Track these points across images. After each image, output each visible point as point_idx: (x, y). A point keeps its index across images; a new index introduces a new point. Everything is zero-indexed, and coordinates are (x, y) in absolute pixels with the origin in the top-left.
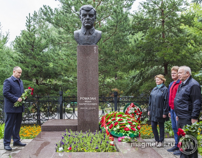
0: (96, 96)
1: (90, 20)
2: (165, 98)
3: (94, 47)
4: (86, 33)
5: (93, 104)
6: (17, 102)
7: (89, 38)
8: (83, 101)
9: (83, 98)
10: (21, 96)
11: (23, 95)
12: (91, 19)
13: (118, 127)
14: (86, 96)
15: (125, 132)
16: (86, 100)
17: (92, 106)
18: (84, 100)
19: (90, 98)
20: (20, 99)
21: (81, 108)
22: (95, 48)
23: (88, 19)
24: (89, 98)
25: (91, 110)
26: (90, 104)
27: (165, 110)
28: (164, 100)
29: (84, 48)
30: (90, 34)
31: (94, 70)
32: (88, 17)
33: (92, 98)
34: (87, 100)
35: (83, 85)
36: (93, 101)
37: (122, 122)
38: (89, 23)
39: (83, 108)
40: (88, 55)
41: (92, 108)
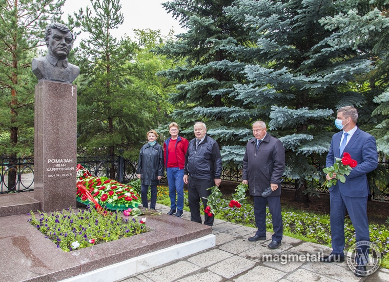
0: (73, 157)
1: (66, 47)
2: (161, 157)
3: (70, 87)
4: (57, 65)
5: (69, 169)
7: (62, 72)
8: (52, 165)
9: (53, 161)
12: (68, 45)
13: (116, 198)
14: (58, 158)
16: (57, 164)
17: (66, 172)
18: (55, 163)
19: (63, 161)
21: (50, 176)
22: (73, 88)
24: (62, 160)
25: (65, 177)
26: (64, 169)
27: (160, 170)
28: (160, 158)
30: (63, 66)
31: (70, 120)
32: (63, 41)
33: (67, 160)
34: (59, 163)
35: (53, 141)
36: (68, 165)
39: (52, 176)
40: (61, 96)
41: (67, 175)
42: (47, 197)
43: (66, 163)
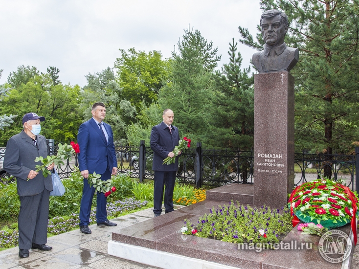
0: (283, 153)
1: (273, 33)
3: (280, 75)
4: (269, 54)
5: (279, 165)
6: (168, 158)
7: (275, 61)
8: (262, 160)
9: (263, 156)
10: (172, 150)
11: (176, 148)
12: (276, 30)
13: (308, 206)
14: (267, 152)
15: (317, 215)
16: (266, 158)
17: (276, 168)
18: (264, 158)
19: (273, 156)
20: (171, 154)
21: (259, 170)
23: (270, 32)
24: (271, 155)
25: (275, 174)
26: (274, 165)
29: (265, 78)
30: (276, 54)
31: (280, 111)
32: (270, 29)
33: (277, 155)
34: (268, 158)
35: (262, 135)
36: (277, 161)
37: (317, 199)
38: (272, 38)
39: (262, 171)
40: (270, 87)
41: (276, 172)
42: (257, 191)
43: (276, 159)
